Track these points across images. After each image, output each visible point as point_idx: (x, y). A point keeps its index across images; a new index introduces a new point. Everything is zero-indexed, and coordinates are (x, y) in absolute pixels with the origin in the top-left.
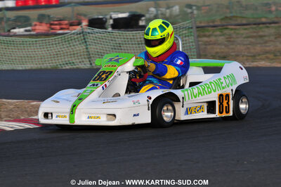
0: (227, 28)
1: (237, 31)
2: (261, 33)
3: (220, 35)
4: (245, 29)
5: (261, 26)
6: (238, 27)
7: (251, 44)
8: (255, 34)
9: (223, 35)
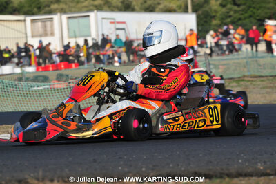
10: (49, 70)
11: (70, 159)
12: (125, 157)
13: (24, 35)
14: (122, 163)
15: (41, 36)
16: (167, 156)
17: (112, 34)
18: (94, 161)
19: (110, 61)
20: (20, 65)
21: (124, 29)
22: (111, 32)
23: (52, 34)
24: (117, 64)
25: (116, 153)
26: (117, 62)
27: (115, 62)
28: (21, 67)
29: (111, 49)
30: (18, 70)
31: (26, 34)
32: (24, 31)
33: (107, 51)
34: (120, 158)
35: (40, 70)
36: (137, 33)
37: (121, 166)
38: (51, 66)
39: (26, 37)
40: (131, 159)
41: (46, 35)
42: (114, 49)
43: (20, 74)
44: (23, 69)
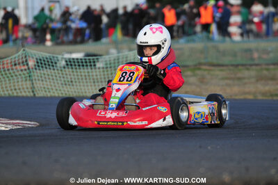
0: (199, 69)
1: (212, 73)
2: (240, 75)
3: (191, 76)
4: (222, 70)
5: (240, 67)
6: (213, 68)
7: (228, 85)
8: (233, 76)
9: (194, 75)
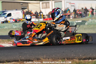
10: (48, 20)
11: (55, 51)
12: (74, 51)
13: (39, 8)
14: (73, 53)
15: (45, 8)
16: (89, 51)
17: (70, 7)
18: (63, 52)
19: (69, 17)
20: (38, 18)
21: (74, 6)
22: (69, 7)
23: (49, 8)
24: (71, 18)
25: (71, 50)
26: (72, 17)
27: (71, 17)
28: (38, 19)
29: (69, 13)
30: (37, 20)
31: (40, 7)
32: (39, 6)
33: (68, 13)
34: (72, 51)
35: (45, 20)
36: (78, 7)
37: (73, 54)
38: (48, 18)
39: (40, 9)
40: (76, 52)
41: (47, 8)
42: (70, 13)
43: (38, 21)
44: (39, 20)
